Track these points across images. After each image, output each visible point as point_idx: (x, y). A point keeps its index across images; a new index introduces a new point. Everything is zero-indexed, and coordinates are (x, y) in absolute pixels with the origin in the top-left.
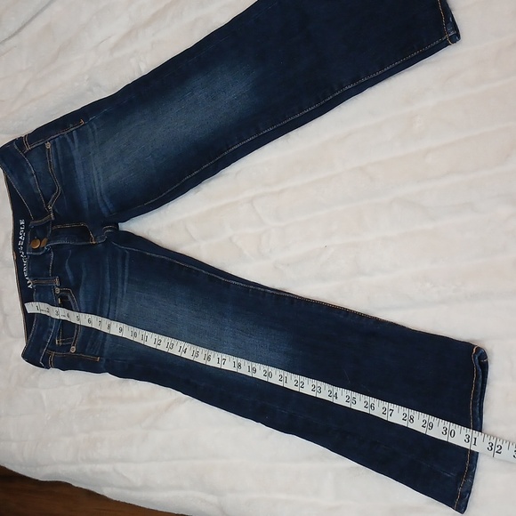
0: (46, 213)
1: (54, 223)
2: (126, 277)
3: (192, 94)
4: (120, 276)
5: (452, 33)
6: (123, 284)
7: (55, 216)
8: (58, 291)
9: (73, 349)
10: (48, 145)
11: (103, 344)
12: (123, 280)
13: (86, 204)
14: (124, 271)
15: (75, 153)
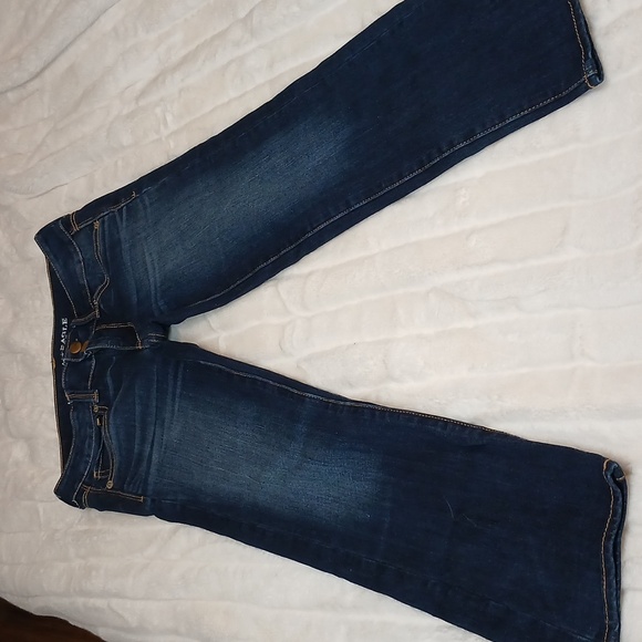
0: (91, 310)
1: (99, 322)
2: (178, 391)
3: (269, 159)
4: (170, 389)
5: (591, 73)
6: (173, 400)
7: (100, 314)
8: (96, 408)
9: (110, 485)
10: (97, 225)
11: (146, 479)
12: (174, 395)
13: (135, 299)
14: (175, 384)
15: (124, 235)
